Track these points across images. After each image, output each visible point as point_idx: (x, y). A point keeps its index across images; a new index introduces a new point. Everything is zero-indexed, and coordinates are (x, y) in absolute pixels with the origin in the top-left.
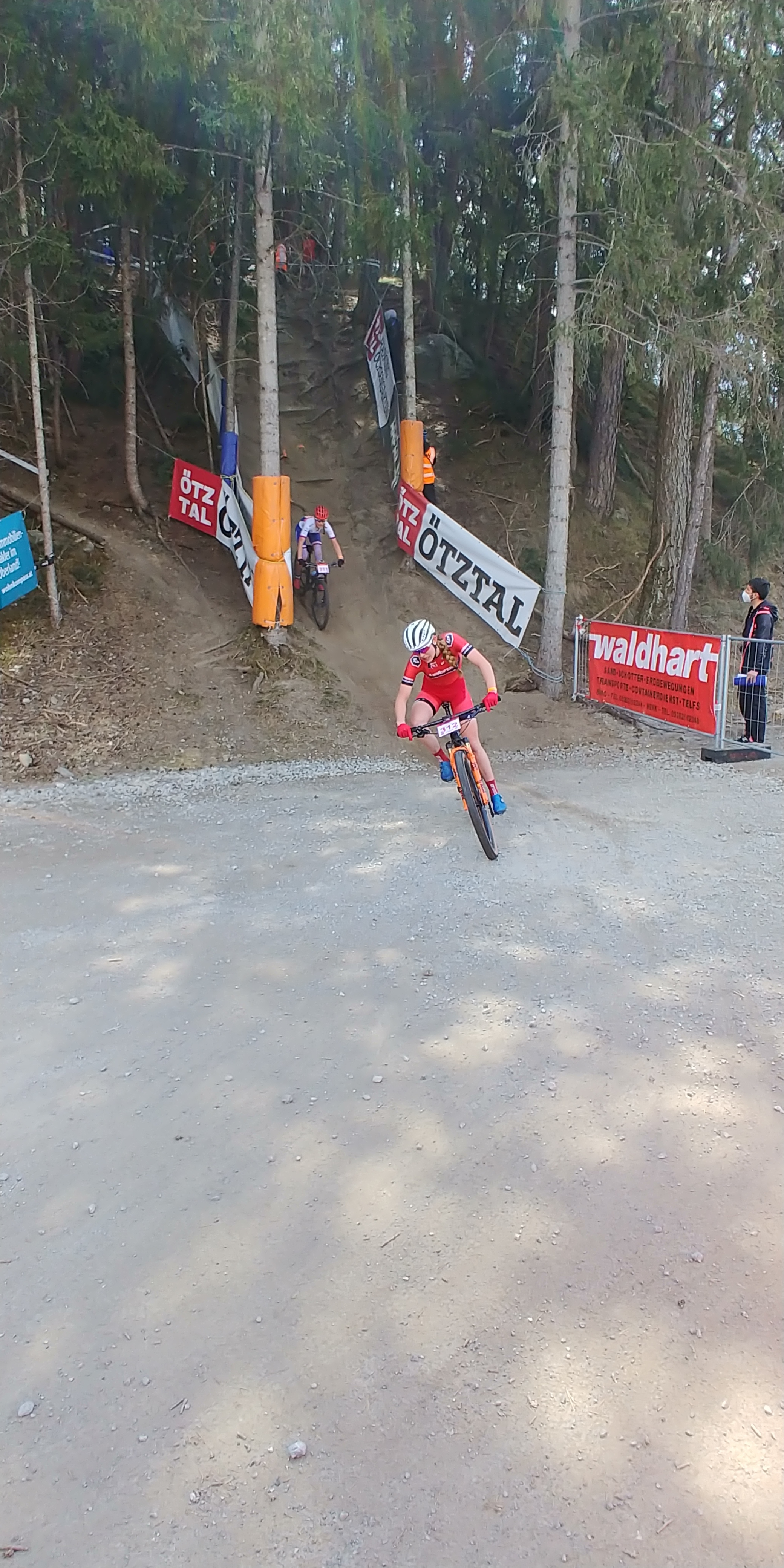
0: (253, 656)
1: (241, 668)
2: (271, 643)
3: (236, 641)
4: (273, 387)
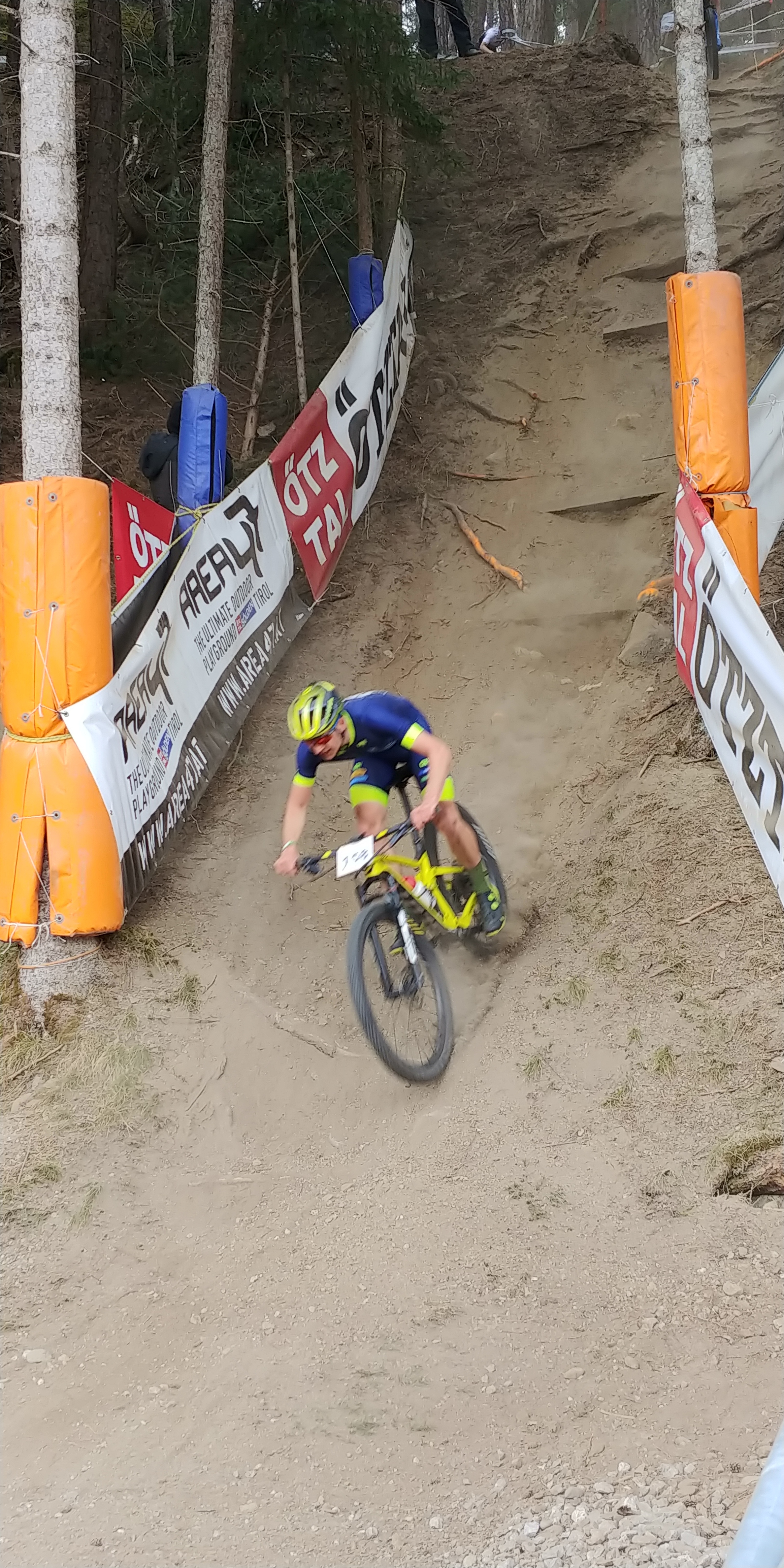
2: (28, 990)
4: (46, 219)
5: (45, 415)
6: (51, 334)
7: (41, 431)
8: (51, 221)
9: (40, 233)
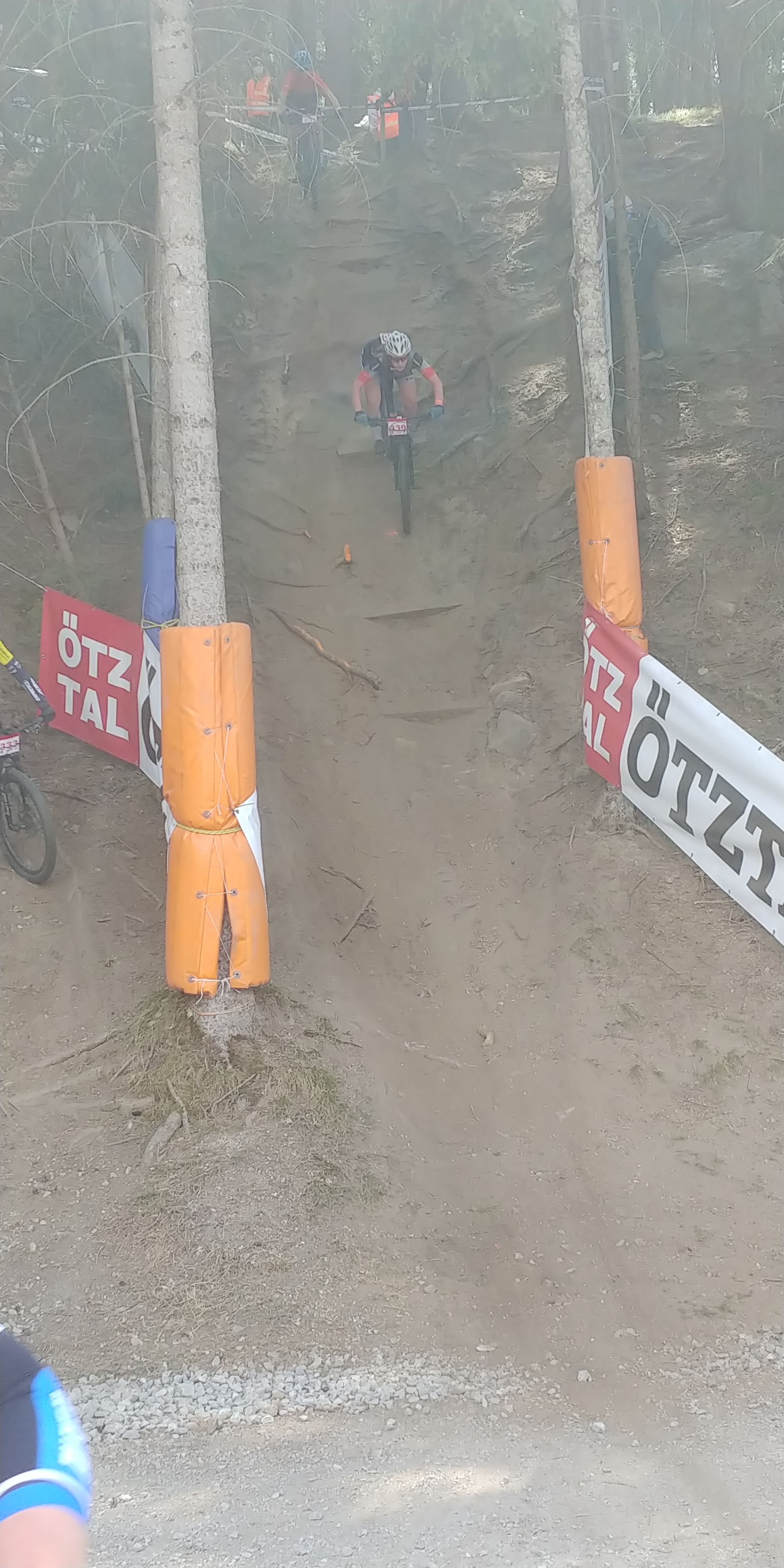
0: (165, 1067)
1: (128, 1104)
2: (210, 1033)
3: (128, 1032)
4: (199, 414)
5: (205, 572)
6: (206, 507)
7: (202, 585)
8: (203, 417)
9: (195, 425)
